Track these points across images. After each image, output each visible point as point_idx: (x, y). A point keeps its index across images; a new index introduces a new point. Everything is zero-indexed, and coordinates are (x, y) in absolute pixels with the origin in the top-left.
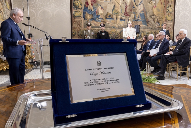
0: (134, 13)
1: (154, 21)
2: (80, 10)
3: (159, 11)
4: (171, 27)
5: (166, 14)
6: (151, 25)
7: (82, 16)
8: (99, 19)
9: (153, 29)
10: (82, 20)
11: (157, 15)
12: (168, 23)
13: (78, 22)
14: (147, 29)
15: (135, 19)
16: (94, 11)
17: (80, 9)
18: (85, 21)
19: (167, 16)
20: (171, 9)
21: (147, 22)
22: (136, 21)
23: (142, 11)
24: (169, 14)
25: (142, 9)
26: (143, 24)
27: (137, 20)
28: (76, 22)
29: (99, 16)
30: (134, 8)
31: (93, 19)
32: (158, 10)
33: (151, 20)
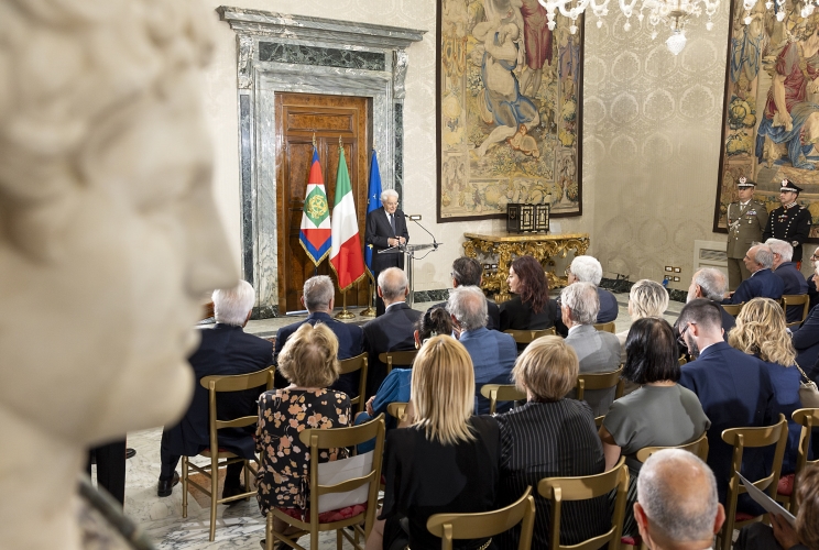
2: (746, 131)
7: (752, 150)
8: (808, 158)
10: (753, 165)
13: (736, 172)
16: (792, 132)
17: (746, 126)
18: (760, 167)
28: (731, 170)
29: (811, 146)
31: (786, 159)
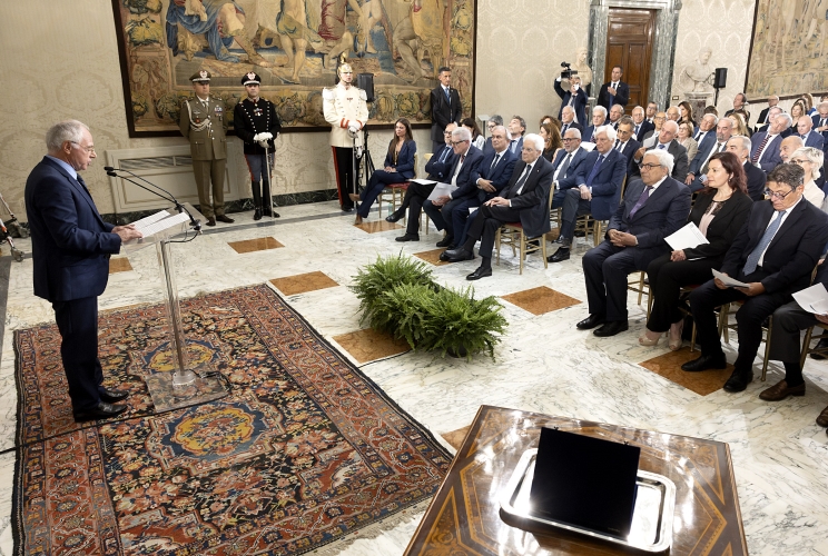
0: (351, 30)
1: (416, 58)
2: (153, 17)
3: (431, 23)
4: (466, 77)
5: (451, 33)
6: (406, 70)
8: (230, 50)
9: (415, 85)
10: (167, 57)
11: (424, 38)
12: (457, 64)
13: (150, 66)
14: (396, 83)
15: (356, 49)
16: (209, 22)
17: (152, 11)
18: (177, 59)
19: (455, 40)
20: (464, 18)
21: (396, 61)
22: (359, 56)
23: (377, 24)
24: (461, 33)
25: (377, 15)
26: (384, 68)
27: (363, 54)
28: (142, 63)
29: (231, 38)
30: (350, 13)
31: (207, 51)
32: (428, 21)
33: (405, 52)
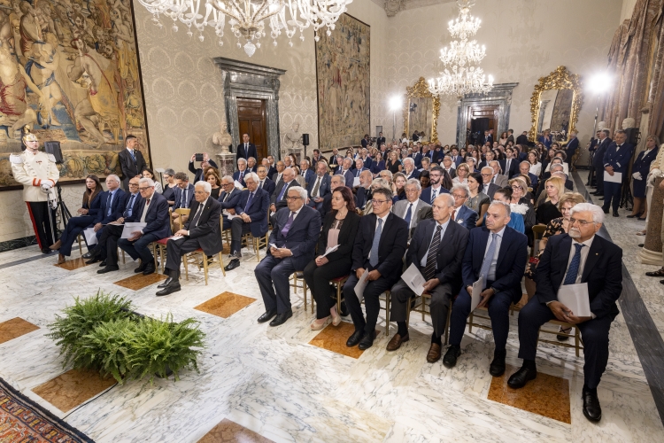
0: (33, 107)
1: (98, 129)
3: (107, 104)
4: (141, 142)
5: (125, 111)
6: (91, 139)
9: (100, 149)
11: (103, 115)
14: (83, 148)
15: (40, 123)
19: (130, 117)
20: (134, 101)
21: (80, 132)
22: (44, 128)
23: (58, 103)
24: (134, 112)
25: (57, 96)
26: (70, 137)
27: (48, 127)
30: (30, 94)
32: (105, 102)
33: (85, 124)
